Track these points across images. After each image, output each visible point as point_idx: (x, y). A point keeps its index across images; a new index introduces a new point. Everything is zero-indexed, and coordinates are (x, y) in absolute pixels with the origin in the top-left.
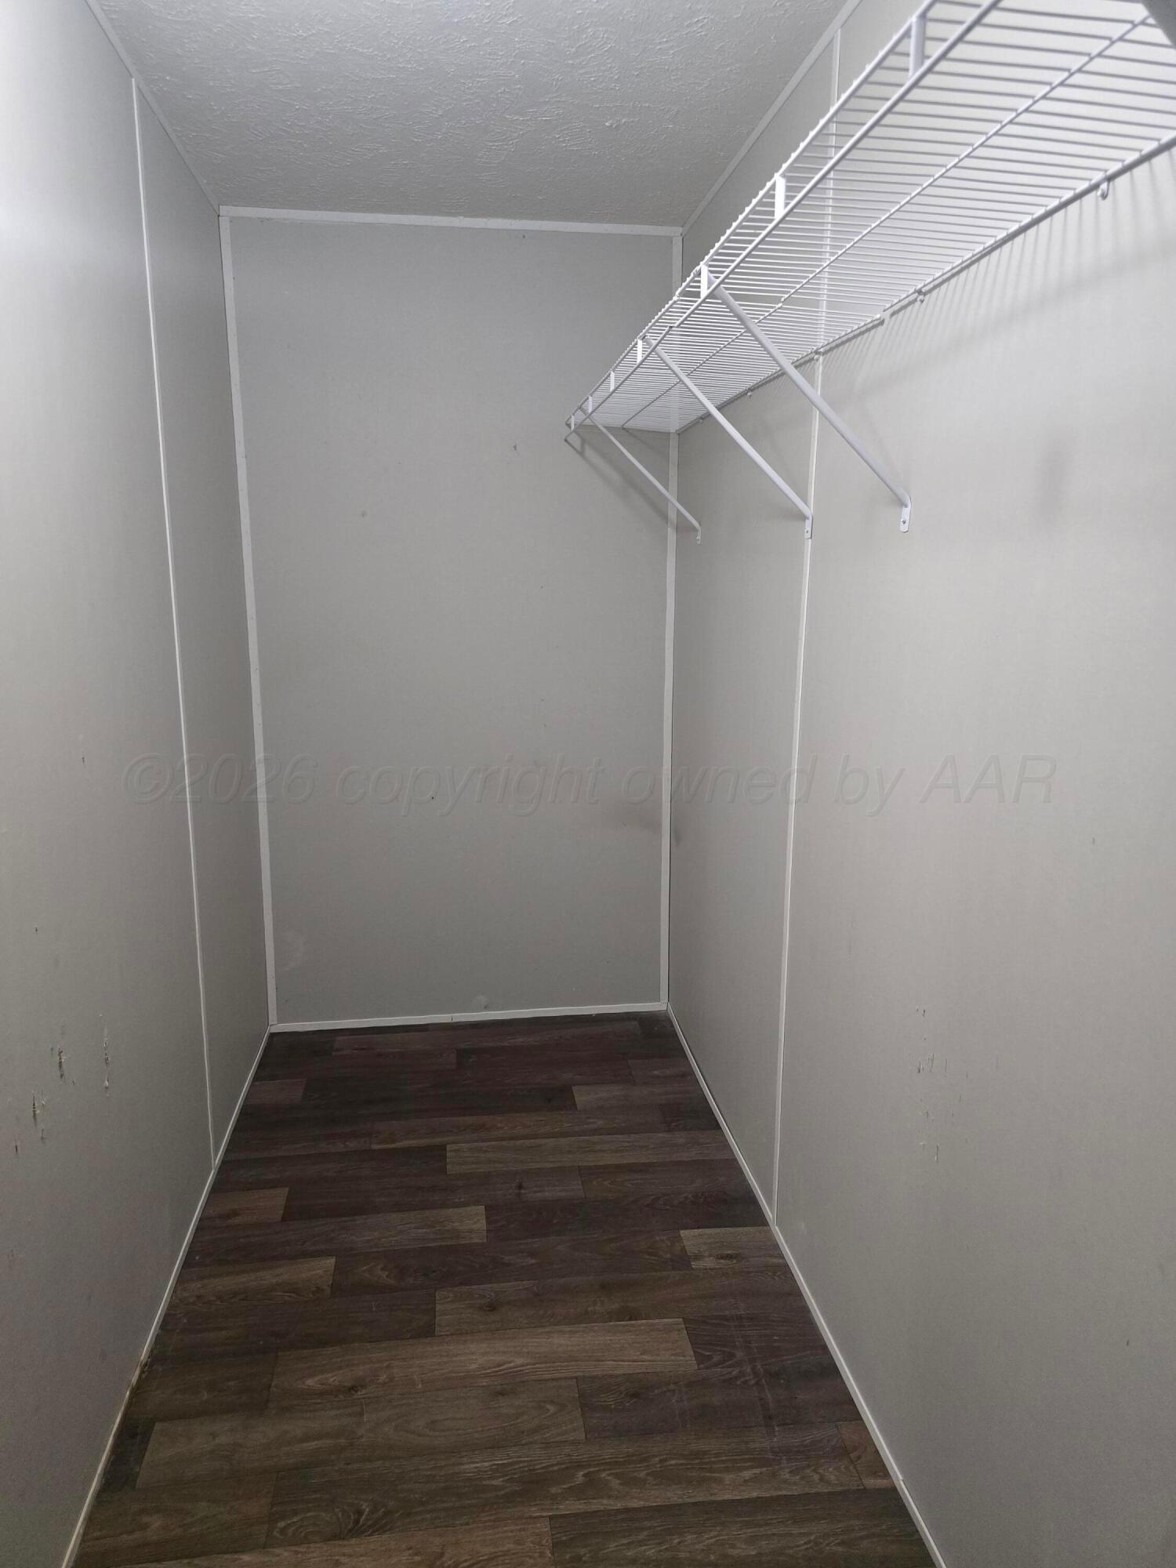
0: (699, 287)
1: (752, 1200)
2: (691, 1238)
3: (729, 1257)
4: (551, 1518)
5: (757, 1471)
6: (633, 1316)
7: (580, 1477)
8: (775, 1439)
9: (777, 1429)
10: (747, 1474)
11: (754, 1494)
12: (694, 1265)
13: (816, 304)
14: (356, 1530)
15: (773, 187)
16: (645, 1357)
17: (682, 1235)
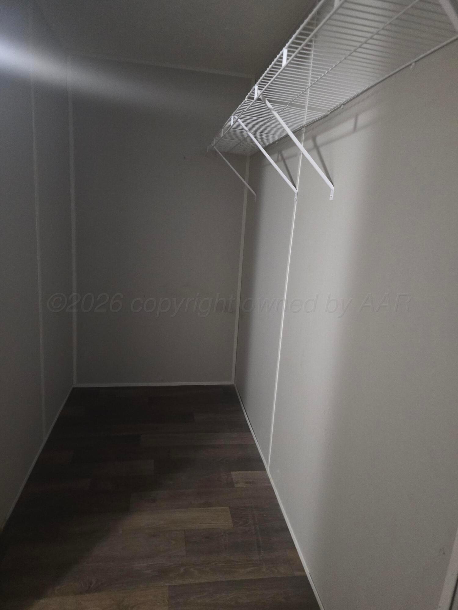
0: (254, 95)
1: (261, 461)
2: (236, 475)
3: (250, 483)
4: (169, 586)
5: (252, 568)
6: (209, 505)
7: (182, 570)
8: (261, 556)
9: (262, 551)
10: (248, 570)
11: (251, 578)
12: (236, 485)
13: (303, 107)
14: (89, 591)
15: (282, 55)
16: (213, 522)
17: (232, 474)
